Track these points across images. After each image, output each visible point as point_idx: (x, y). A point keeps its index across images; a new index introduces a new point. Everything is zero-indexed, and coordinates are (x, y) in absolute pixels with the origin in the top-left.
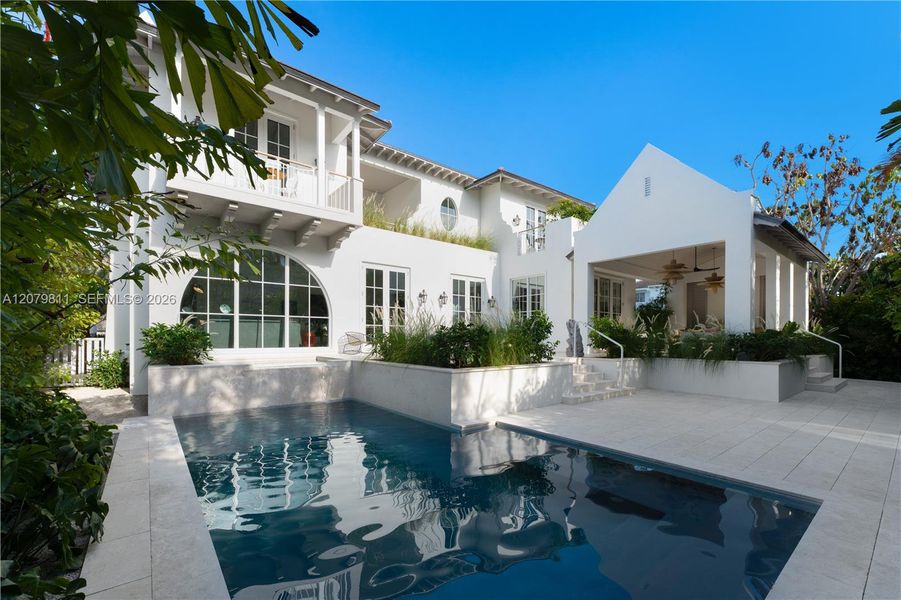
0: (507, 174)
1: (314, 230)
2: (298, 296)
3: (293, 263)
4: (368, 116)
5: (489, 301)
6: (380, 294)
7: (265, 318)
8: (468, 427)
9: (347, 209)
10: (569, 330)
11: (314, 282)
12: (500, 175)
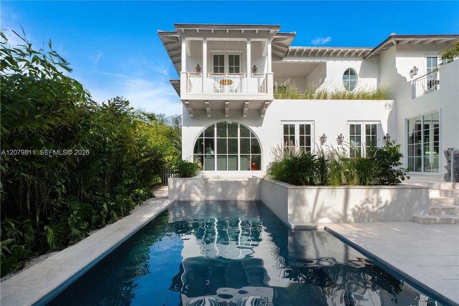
0: (400, 37)
1: (247, 107)
2: (245, 143)
3: (242, 127)
4: (278, 34)
5: (385, 138)
6: (293, 139)
7: (229, 156)
8: (296, 226)
9: (264, 92)
10: (448, 158)
11: (253, 135)
12: (393, 40)
